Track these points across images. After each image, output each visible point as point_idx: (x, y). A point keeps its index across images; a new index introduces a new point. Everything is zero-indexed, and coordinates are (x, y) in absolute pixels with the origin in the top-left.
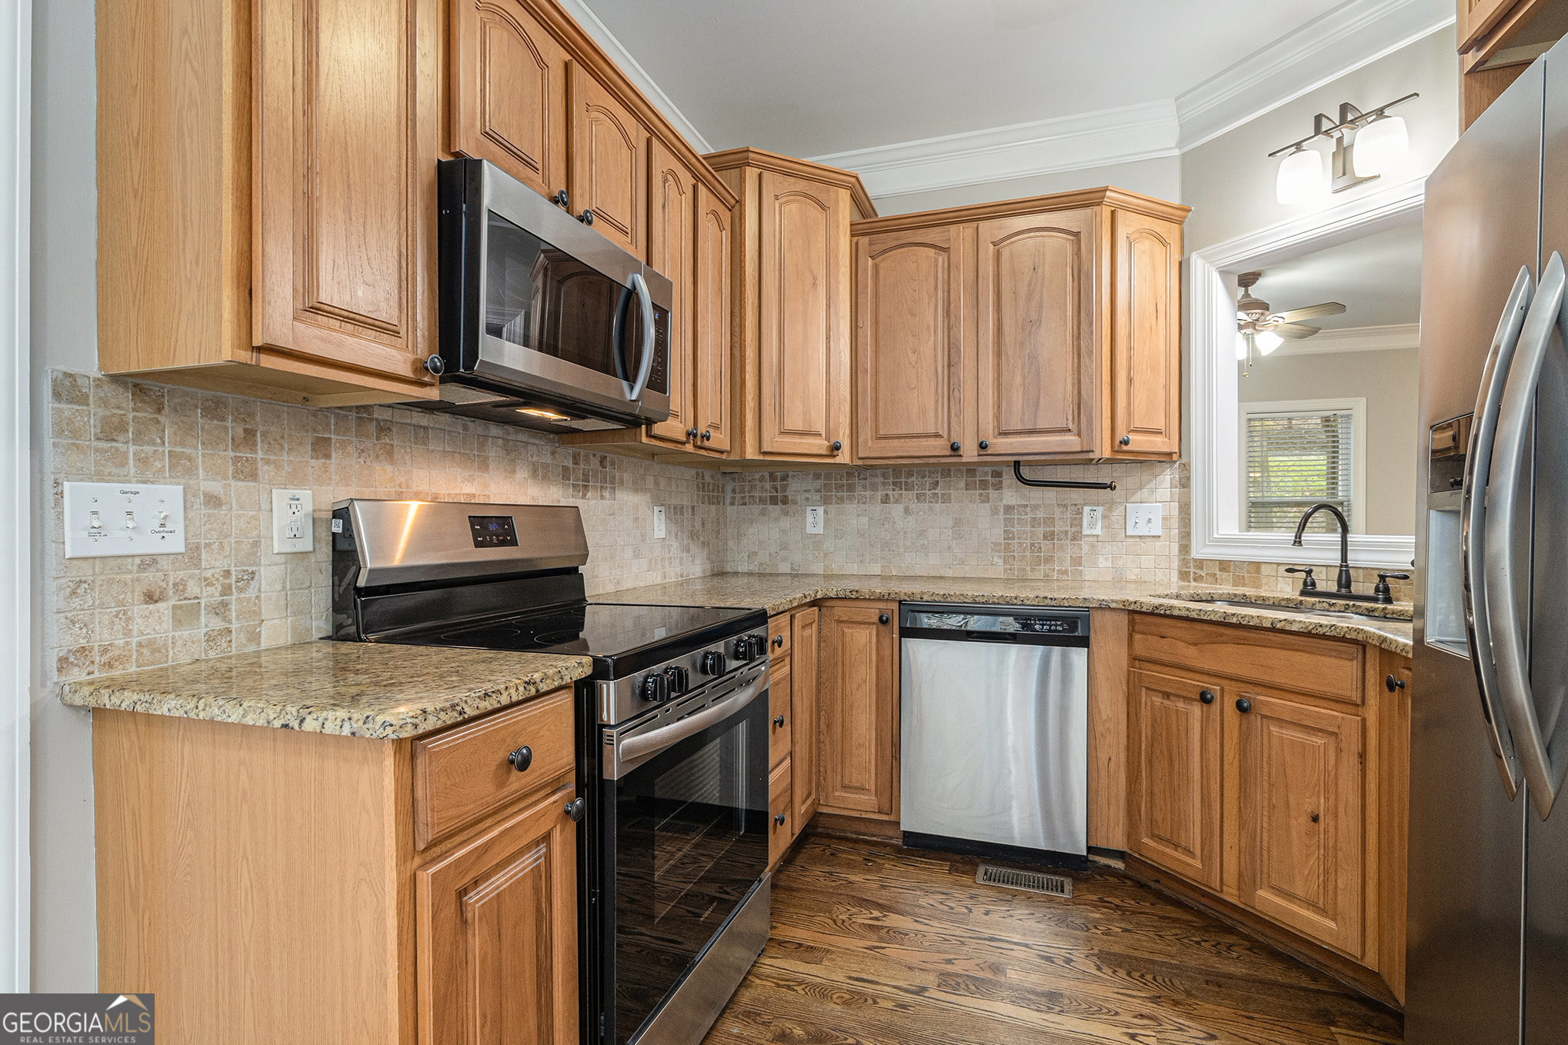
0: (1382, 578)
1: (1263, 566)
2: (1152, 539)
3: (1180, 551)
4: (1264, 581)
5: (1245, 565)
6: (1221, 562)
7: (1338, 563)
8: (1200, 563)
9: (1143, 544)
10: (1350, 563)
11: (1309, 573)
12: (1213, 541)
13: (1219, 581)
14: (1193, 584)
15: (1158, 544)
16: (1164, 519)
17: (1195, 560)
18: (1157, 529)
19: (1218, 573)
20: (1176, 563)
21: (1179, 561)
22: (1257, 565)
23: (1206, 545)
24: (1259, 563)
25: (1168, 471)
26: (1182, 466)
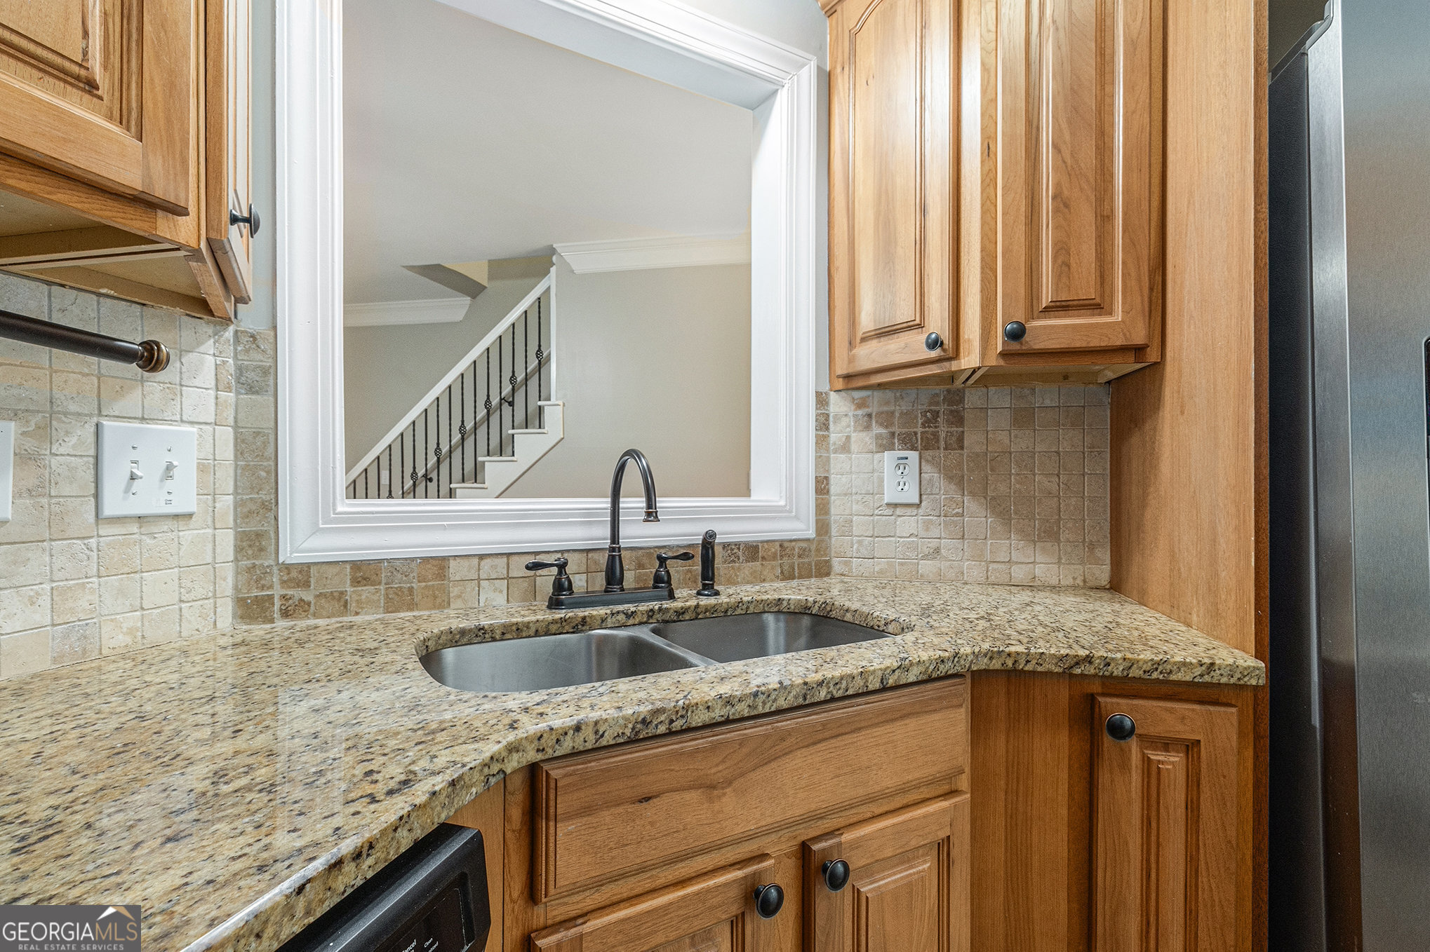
0: (662, 560)
1: (452, 563)
2: (172, 524)
3: (239, 550)
4: (454, 591)
5: (413, 565)
6: (356, 565)
7: (607, 543)
8: (301, 574)
9: (149, 541)
10: (623, 543)
11: (562, 567)
12: (331, 522)
13: (353, 606)
14: (281, 624)
15: (187, 535)
16: (202, 468)
17: (288, 568)
18: (185, 497)
19: (349, 589)
20: (230, 581)
21: (237, 573)
22: (440, 564)
23: (316, 531)
24: (444, 559)
25: (209, 347)
26: (244, 339)
